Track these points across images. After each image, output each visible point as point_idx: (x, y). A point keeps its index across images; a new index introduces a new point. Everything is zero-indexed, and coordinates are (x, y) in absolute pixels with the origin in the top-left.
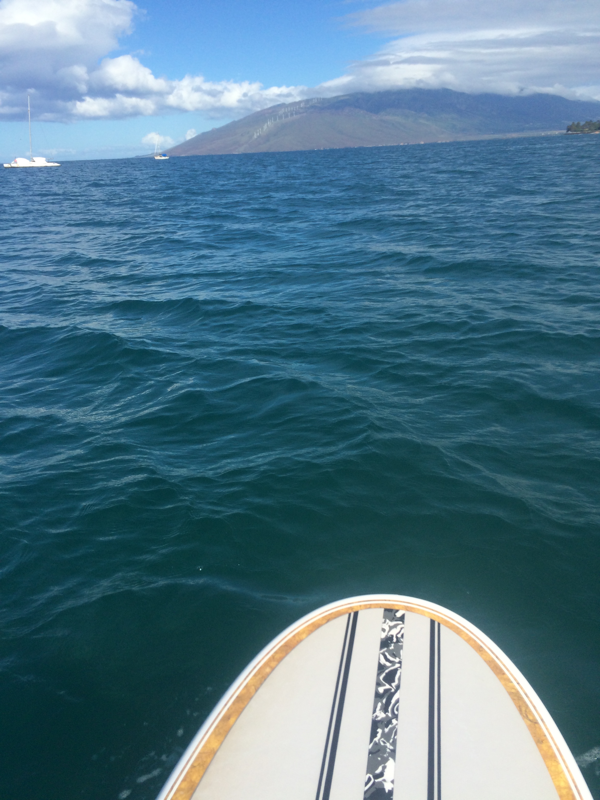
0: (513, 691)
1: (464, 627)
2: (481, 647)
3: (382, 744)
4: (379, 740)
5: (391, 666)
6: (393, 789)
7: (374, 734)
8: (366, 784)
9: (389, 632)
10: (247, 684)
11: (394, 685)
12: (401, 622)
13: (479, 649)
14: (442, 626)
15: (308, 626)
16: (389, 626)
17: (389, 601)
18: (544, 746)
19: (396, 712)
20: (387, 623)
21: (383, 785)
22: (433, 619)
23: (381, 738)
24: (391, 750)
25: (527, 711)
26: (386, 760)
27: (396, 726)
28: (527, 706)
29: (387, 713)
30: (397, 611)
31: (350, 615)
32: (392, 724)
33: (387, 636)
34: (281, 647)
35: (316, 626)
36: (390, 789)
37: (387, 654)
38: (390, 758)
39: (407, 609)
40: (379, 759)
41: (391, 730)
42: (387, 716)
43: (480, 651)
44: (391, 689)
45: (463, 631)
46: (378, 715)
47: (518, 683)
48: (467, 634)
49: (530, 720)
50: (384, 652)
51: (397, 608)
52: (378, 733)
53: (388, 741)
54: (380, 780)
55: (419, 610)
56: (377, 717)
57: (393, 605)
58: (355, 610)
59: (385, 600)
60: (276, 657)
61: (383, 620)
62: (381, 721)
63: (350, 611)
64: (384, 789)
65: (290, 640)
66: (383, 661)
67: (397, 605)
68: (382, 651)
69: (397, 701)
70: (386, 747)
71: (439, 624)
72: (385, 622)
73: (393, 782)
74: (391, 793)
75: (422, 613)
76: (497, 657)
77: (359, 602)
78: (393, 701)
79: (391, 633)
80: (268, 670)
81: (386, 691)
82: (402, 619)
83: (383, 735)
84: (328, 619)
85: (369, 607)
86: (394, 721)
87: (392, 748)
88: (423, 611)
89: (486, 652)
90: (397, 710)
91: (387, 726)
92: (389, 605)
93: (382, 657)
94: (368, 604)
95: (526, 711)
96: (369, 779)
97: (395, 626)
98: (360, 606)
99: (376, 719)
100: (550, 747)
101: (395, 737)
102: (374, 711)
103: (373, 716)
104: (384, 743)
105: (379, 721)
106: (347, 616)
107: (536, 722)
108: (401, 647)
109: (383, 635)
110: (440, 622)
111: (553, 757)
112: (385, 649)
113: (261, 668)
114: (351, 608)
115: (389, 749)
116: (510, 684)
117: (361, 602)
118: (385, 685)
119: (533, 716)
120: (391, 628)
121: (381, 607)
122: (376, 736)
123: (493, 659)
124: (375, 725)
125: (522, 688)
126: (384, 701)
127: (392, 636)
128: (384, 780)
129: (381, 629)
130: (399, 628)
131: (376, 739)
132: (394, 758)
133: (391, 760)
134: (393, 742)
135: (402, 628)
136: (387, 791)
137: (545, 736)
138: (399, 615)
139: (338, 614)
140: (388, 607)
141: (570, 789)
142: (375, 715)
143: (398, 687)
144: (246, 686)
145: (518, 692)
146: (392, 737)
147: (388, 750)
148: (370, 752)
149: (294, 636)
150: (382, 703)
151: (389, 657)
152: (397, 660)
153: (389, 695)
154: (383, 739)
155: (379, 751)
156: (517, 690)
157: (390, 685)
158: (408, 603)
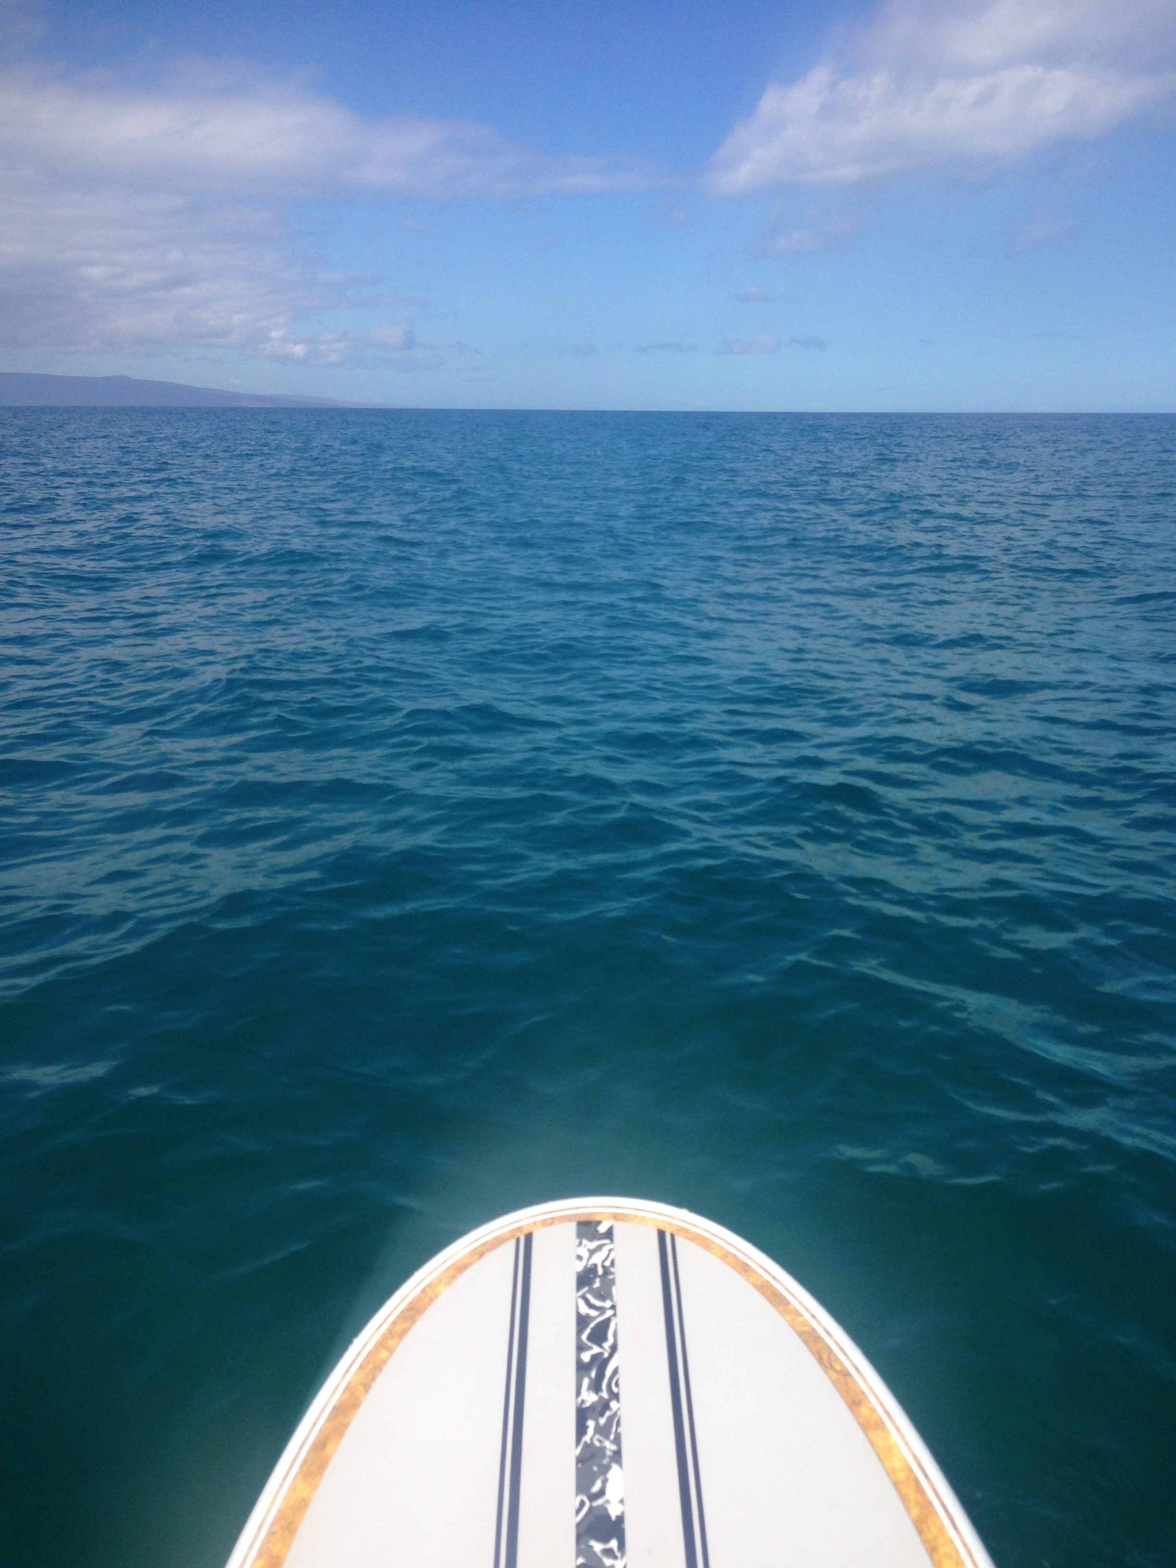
0: (806, 1328)
1: (715, 1235)
2: (746, 1264)
3: (597, 1444)
4: (591, 1439)
5: (599, 1316)
6: (623, 1513)
7: (581, 1430)
8: (578, 1511)
9: (589, 1259)
10: (349, 1383)
11: (607, 1345)
12: (607, 1241)
13: (743, 1269)
14: (678, 1239)
15: (448, 1269)
16: (589, 1250)
17: (584, 1207)
18: (864, 1411)
19: (615, 1390)
20: (583, 1245)
21: (606, 1509)
22: (663, 1229)
23: (594, 1434)
24: (614, 1452)
25: (832, 1357)
26: (608, 1468)
27: (619, 1413)
28: (830, 1351)
29: (600, 1394)
30: (599, 1223)
31: (518, 1240)
32: (611, 1410)
33: (586, 1267)
34: (402, 1311)
35: (460, 1268)
36: (619, 1513)
37: (589, 1296)
38: (613, 1465)
39: (616, 1217)
40: (595, 1469)
41: (610, 1420)
42: (601, 1398)
43: (745, 1271)
44: (602, 1354)
45: (714, 1243)
46: (585, 1399)
47: (813, 1316)
48: (722, 1248)
49: (837, 1372)
50: (584, 1293)
51: (598, 1218)
52: (587, 1427)
53: (607, 1437)
54: (600, 1502)
55: (636, 1217)
56: (583, 1402)
57: (592, 1214)
58: (526, 1232)
59: (577, 1208)
60: (394, 1331)
61: (577, 1241)
62: (593, 1407)
63: (518, 1234)
64: (609, 1516)
65: (418, 1299)
66: (584, 1309)
67: (598, 1213)
68: (581, 1293)
69: (616, 1371)
70: (603, 1449)
71: (673, 1236)
72: (580, 1244)
73: (622, 1501)
74: (620, 1519)
75: (643, 1221)
76: (774, 1278)
77: (532, 1217)
78: (608, 1372)
79: (592, 1261)
80: (383, 1354)
81: (594, 1357)
82: (609, 1234)
83: (598, 1430)
84: (480, 1253)
85: (552, 1222)
86: (614, 1405)
87: (614, 1447)
88: (644, 1218)
89: (756, 1272)
90: (617, 1385)
91: (602, 1414)
92: (584, 1215)
93: (581, 1303)
94: (549, 1219)
95: (829, 1358)
96: (582, 1504)
97: (599, 1248)
98: (535, 1223)
99: (584, 1406)
100: (873, 1410)
101: (619, 1430)
102: (578, 1393)
103: (577, 1402)
104: (600, 1441)
105: (588, 1409)
106: (513, 1243)
107: (846, 1374)
108: (612, 1282)
109: (580, 1266)
110: (674, 1233)
111: (879, 1425)
112: (586, 1289)
113: (370, 1353)
114: (520, 1229)
115: (611, 1450)
116: (800, 1319)
117: (535, 1216)
118: (590, 1348)
119: (842, 1365)
120: (592, 1252)
121: (571, 1221)
122: (585, 1433)
123: (768, 1282)
124: (582, 1415)
125: (819, 1322)
126: (593, 1374)
127: (595, 1265)
128: (608, 1502)
129: (574, 1257)
130: (605, 1250)
131: (587, 1438)
132: (620, 1463)
133: (615, 1467)
134: (615, 1438)
135: (610, 1251)
136: (613, 1518)
137: (863, 1393)
138: (602, 1229)
139: (498, 1242)
140: (583, 1219)
141: (911, 1470)
142: (579, 1400)
143: (614, 1348)
144: (347, 1388)
145: (814, 1330)
146: (614, 1430)
147: (609, 1453)
148: (580, 1460)
149: (424, 1291)
150: (590, 1378)
151: (593, 1301)
152: (608, 1304)
153: (601, 1363)
154: (597, 1436)
155: (593, 1456)
156: (810, 1326)
157: (600, 1346)
158: (617, 1207)
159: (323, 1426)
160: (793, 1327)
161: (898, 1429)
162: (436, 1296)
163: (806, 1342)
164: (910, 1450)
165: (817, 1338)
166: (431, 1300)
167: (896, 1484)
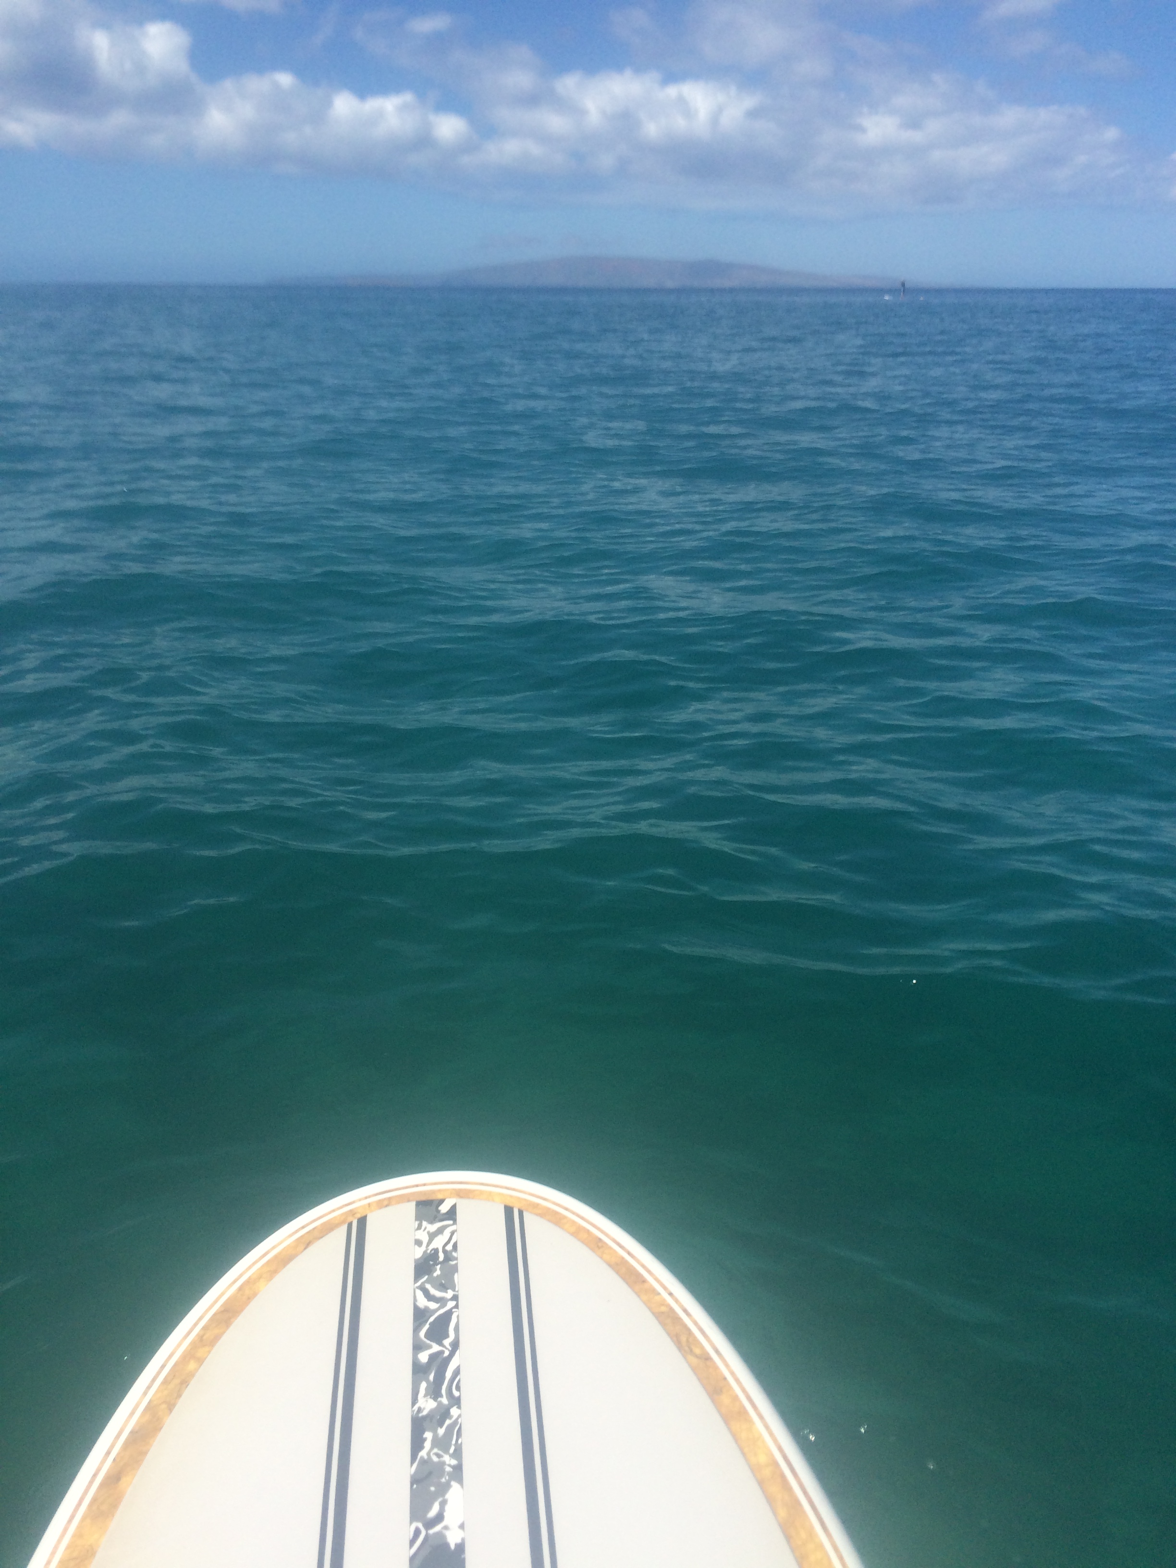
0: (663, 1309)
1: (567, 1210)
2: (600, 1240)
3: (435, 1459)
4: (428, 1454)
5: (439, 1309)
6: (463, 1540)
7: (417, 1444)
8: (412, 1542)
9: (428, 1245)
10: (149, 1402)
11: (447, 1342)
12: (451, 1222)
13: (597, 1245)
14: (527, 1216)
15: (268, 1263)
16: (428, 1233)
17: (424, 1185)
18: (725, 1399)
19: (456, 1394)
20: (423, 1228)
21: (445, 1537)
22: (511, 1205)
23: (432, 1448)
24: (454, 1467)
25: (691, 1340)
26: (447, 1487)
27: (459, 1420)
29: (439, 1399)
30: (441, 1201)
31: (350, 1226)
32: (451, 1417)
33: (425, 1252)
34: (215, 1314)
36: (459, 1541)
37: (428, 1286)
38: (453, 1483)
39: (460, 1194)
40: (433, 1489)
41: (450, 1430)
42: (440, 1404)
43: (599, 1248)
44: (442, 1352)
45: (565, 1217)
46: (422, 1407)
47: (671, 1294)
48: (574, 1222)
49: (697, 1356)
50: (423, 1283)
51: (440, 1196)
52: (425, 1439)
53: (446, 1451)
54: (437, 1528)
55: (483, 1192)
56: (420, 1410)
57: (433, 1192)
58: (359, 1216)
59: (417, 1186)
60: (205, 1337)
61: (417, 1223)
62: (430, 1416)
63: (350, 1219)
64: (447, 1545)
65: (234, 1298)
66: (422, 1302)
67: (440, 1191)
68: (419, 1283)
69: (457, 1372)
70: (444, 1463)
71: (521, 1213)
72: (420, 1227)
73: (462, 1527)
74: (461, 1547)
75: (489, 1197)
76: (629, 1253)
77: (366, 1198)
78: (449, 1374)
79: (433, 1245)
80: (192, 1365)
81: (433, 1357)
82: (452, 1214)
83: (436, 1442)
85: (388, 1202)
86: (454, 1411)
87: (454, 1462)
88: (490, 1193)
89: (610, 1248)
90: (458, 1388)
91: (441, 1424)
92: (424, 1193)
93: (420, 1294)
94: (385, 1199)
95: (688, 1341)
96: (417, 1533)
97: (440, 1231)
98: (369, 1205)
99: (420, 1415)
100: (736, 1398)
101: (459, 1442)
102: (414, 1401)
103: (413, 1411)
104: (439, 1456)
105: (424, 1418)
106: (344, 1228)
107: (707, 1358)
108: (455, 1269)
109: (419, 1252)
110: (522, 1209)
111: (742, 1415)
112: (426, 1277)
113: (176, 1365)
114: (352, 1213)
115: (449, 1465)
116: (657, 1298)
117: (370, 1197)
118: (430, 1347)
119: (702, 1348)
120: (432, 1236)
121: (409, 1201)
122: (421, 1448)
123: (623, 1258)
124: (419, 1425)
125: (677, 1301)
126: (431, 1377)
127: (436, 1251)
128: (446, 1528)
129: (413, 1242)
130: (447, 1233)
131: (423, 1454)
132: (460, 1481)
133: (455, 1487)
134: (455, 1450)
135: (452, 1233)
136: (453, 1547)
137: (725, 1379)
138: (444, 1208)
139: (327, 1228)
140: (423, 1198)
141: (776, 1464)
142: (416, 1408)
143: (455, 1345)
144: (148, 1408)
145: (672, 1310)
146: (454, 1442)
147: (448, 1469)
148: (416, 1480)
149: (240, 1289)
150: (428, 1381)
151: (433, 1292)
152: (450, 1294)
153: (440, 1363)
154: (435, 1450)
155: (430, 1474)
156: (669, 1306)
157: (441, 1344)
158: (461, 1183)
159: (118, 1454)
160: (650, 1309)
161: (761, 1417)
162: (255, 1295)
163: (663, 1324)
164: (775, 1441)
165: (676, 1319)
166: (249, 1299)
167: (761, 1483)
